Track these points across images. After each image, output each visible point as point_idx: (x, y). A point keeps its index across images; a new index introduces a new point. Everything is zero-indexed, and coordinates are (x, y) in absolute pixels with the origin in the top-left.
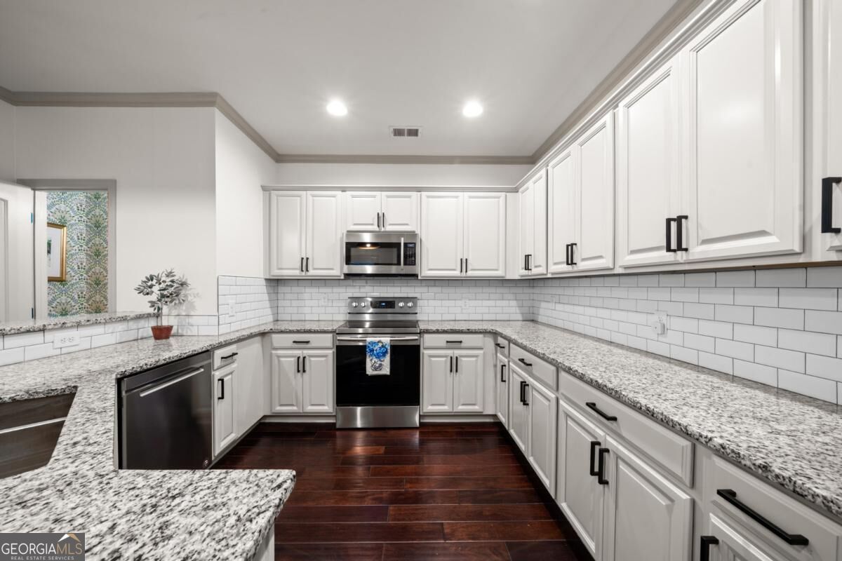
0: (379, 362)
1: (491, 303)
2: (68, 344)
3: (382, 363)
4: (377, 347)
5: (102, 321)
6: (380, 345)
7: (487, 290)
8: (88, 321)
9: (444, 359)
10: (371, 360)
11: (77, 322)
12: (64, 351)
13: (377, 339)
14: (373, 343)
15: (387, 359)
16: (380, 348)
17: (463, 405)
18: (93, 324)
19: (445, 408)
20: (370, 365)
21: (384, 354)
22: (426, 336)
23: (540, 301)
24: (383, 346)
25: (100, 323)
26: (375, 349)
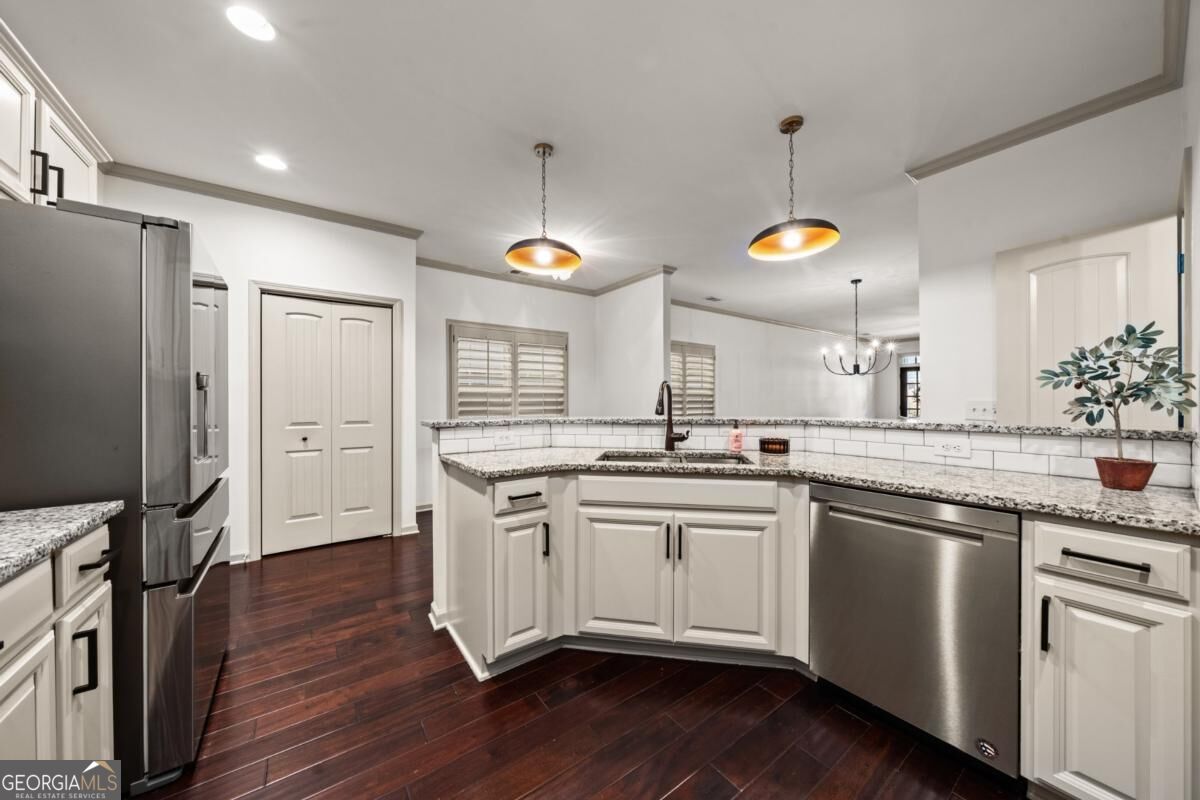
2: (953, 452)
5: (1000, 430)
8: (976, 426)
11: (957, 426)
12: (949, 461)
18: (983, 432)
25: (998, 432)
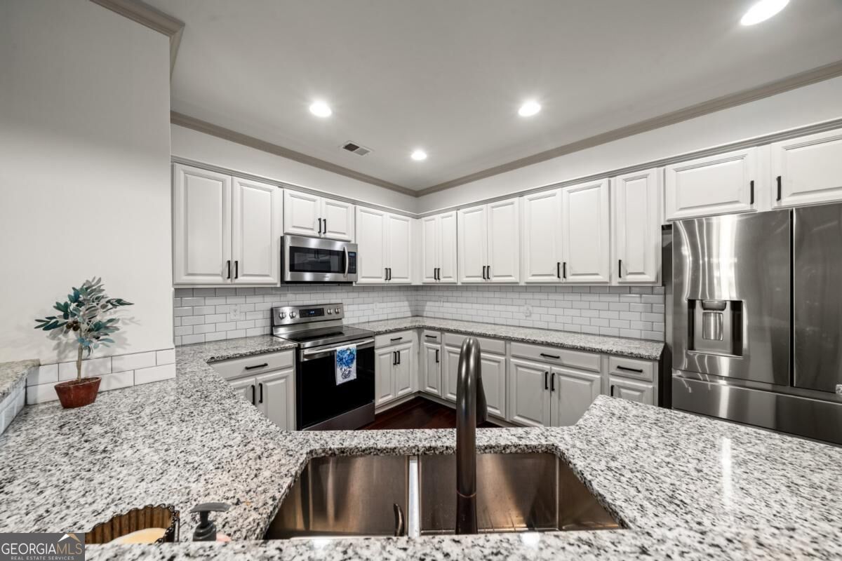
0: (348, 369)
1: (394, 304)
3: (351, 369)
4: (346, 355)
6: (349, 352)
7: (390, 294)
9: (388, 355)
10: (341, 369)
13: (345, 347)
14: (342, 352)
15: (354, 365)
16: (349, 355)
17: (402, 390)
19: (390, 397)
20: (341, 374)
21: (352, 360)
22: (378, 338)
23: (426, 301)
24: (351, 353)
26: (344, 357)
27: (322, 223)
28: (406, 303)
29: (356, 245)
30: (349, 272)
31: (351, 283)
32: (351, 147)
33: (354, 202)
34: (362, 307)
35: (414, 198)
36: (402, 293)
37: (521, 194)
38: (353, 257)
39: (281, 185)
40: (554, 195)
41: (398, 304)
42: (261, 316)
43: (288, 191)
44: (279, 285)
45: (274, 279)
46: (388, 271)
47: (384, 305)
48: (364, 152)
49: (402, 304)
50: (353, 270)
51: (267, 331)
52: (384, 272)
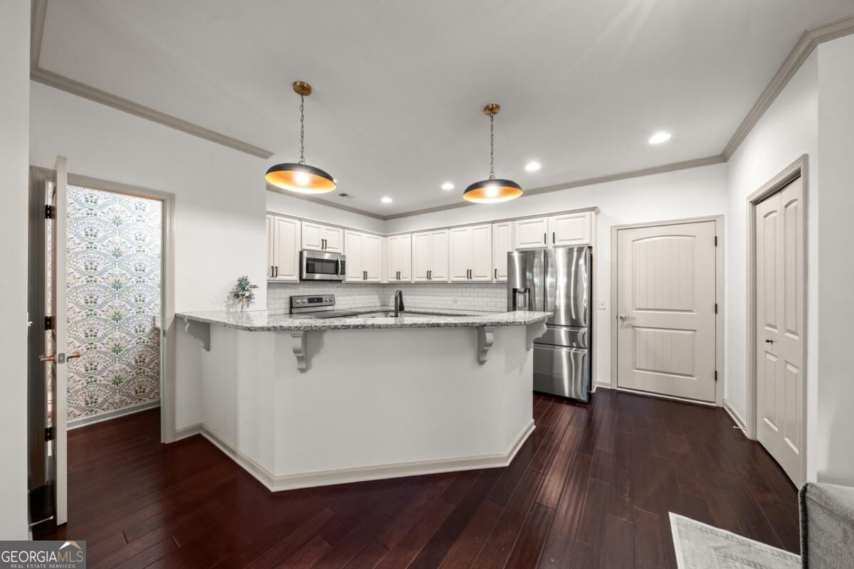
1: (368, 297)
7: (365, 289)
27: (324, 242)
28: (377, 296)
29: (344, 257)
30: (341, 274)
31: (341, 281)
32: (343, 195)
33: (343, 228)
34: (346, 298)
35: (383, 221)
36: (374, 289)
37: (449, 228)
38: (343, 263)
39: (300, 219)
40: (466, 230)
41: (371, 296)
42: (283, 302)
43: (304, 223)
44: (298, 282)
45: (296, 278)
46: (365, 273)
47: (361, 297)
48: (351, 197)
49: (374, 296)
50: (343, 273)
51: (288, 311)
52: (363, 273)
